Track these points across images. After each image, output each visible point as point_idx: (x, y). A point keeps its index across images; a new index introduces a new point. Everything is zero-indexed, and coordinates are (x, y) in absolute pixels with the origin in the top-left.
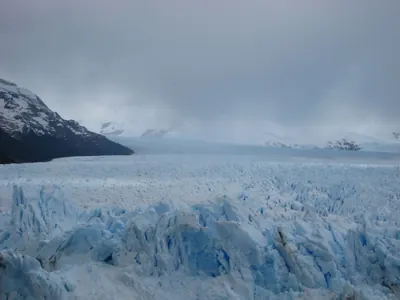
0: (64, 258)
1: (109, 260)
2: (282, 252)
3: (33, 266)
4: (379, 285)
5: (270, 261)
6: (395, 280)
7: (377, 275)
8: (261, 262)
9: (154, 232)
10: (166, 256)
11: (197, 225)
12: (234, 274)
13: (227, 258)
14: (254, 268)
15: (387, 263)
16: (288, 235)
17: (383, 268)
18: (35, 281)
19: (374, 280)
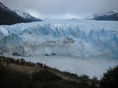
0: (24, 33)
1: (30, 33)
2: (57, 31)
3: (18, 35)
4: (73, 36)
5: (55, 32)
6: (75, 35)
7: (72, 34)
8: (54, 33)
9: (37, 29)
10: (39, 32)
11: (44, 27)
12: (50, 35)
13: (49, 32)
14: (53, 33)
15: (74, 32)
16: (58, 28)
18: (19, 37)
19: (72, 35)
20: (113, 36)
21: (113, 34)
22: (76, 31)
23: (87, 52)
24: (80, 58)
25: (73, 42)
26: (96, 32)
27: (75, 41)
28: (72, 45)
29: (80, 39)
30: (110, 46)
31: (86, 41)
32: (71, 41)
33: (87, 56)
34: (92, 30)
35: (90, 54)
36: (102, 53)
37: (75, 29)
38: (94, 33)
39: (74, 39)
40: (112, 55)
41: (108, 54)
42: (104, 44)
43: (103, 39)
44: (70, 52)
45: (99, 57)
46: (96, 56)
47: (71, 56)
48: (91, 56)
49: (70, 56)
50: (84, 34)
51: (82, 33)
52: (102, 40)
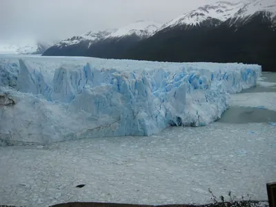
4: (8, 87)
6: (13, 83)
7: (6, 82)
15: (10, 76)
17: (9, 79)
20: (115, 80)
21: (113, 75)
22: (16, 74)
23: (56, 127)
24: (39, 144)
25: (14, 103)
26: (71, 72)
27: (19, 100)
28: (9, 111)
29: (31, 95)
30: (111, 105)
31: (50, 99)
32: (7, 102)
33: (56, 137)
34: (61, 68)
35: (62, 130)
36: (93, 126)
37: (13, 67)
38: (68, 75)
39: (16, 94)
40: (117, 128)
41: (108, 125)
42: (97, 103)
43: (92, 91)
44: (8, 133)
45: (87, 137)
46: (78, 134)
47: (12, 143)
48: (68, 136)
49: (8, 144)
50: (39, 80)
51: (33, 77)
52: (91, 93)
